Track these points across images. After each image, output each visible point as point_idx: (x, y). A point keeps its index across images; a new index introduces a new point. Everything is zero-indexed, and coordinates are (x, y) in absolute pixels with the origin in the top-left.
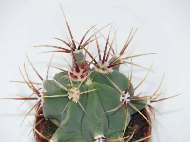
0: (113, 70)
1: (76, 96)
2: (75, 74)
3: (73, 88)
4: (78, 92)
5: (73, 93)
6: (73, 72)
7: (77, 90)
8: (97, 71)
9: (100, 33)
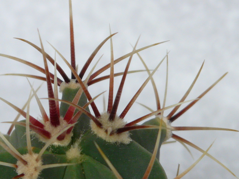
0: (131, 140)
1: (31, 171)
2: (48, 127)
3: (31, 154)
4: (39, 164)
5: (25, 163)
6: (45, 122)
7: (37, 160)
8: (95, 133)
9: (138, 55)
